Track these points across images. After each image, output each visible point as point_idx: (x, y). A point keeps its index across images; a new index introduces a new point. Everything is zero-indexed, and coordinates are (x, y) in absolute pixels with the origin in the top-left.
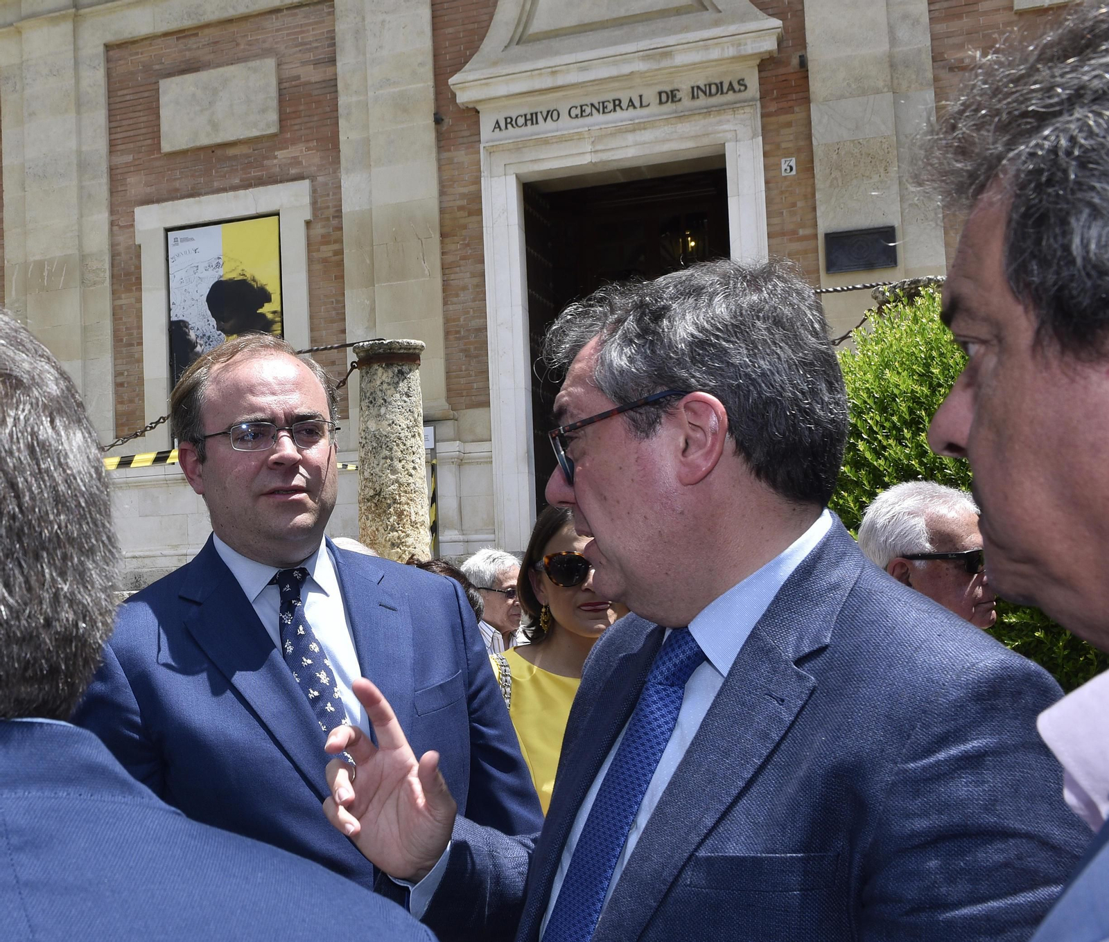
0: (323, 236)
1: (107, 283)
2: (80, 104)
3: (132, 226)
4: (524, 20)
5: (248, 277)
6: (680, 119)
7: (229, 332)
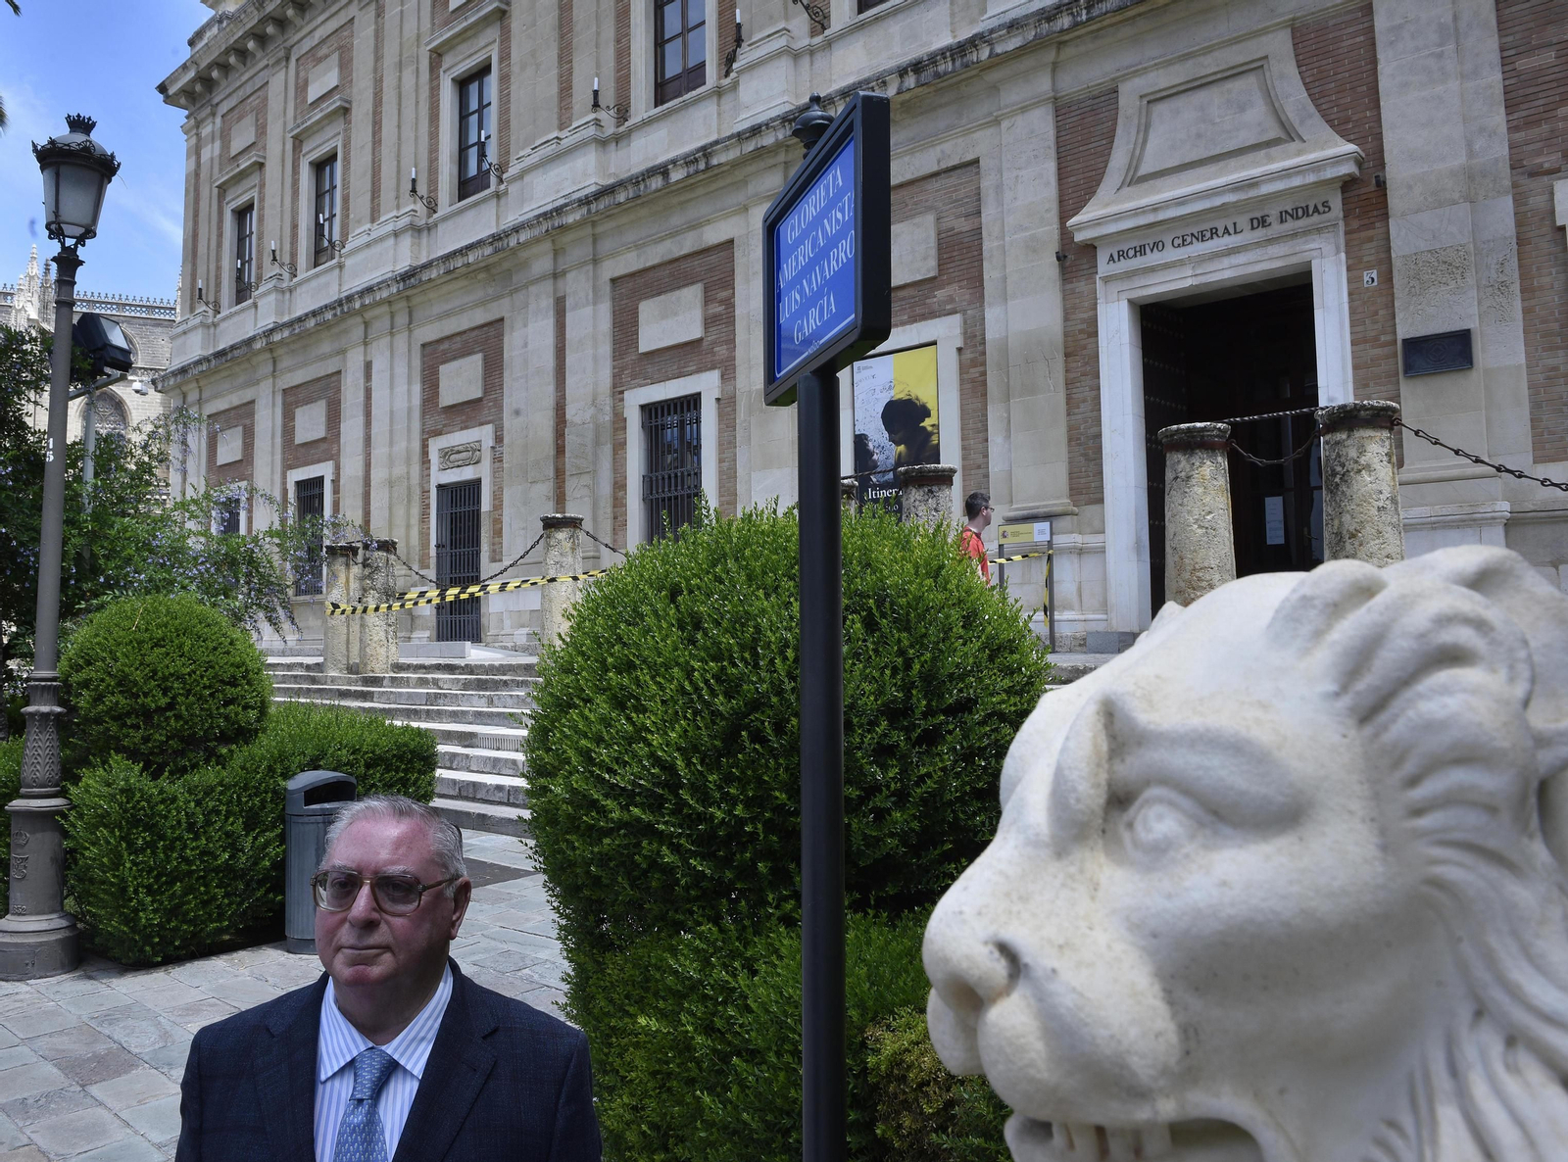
0: (971, 362)
4: (1134, 163)
5: (914, 397)
6: (1270, 241)
7: (898, 443)
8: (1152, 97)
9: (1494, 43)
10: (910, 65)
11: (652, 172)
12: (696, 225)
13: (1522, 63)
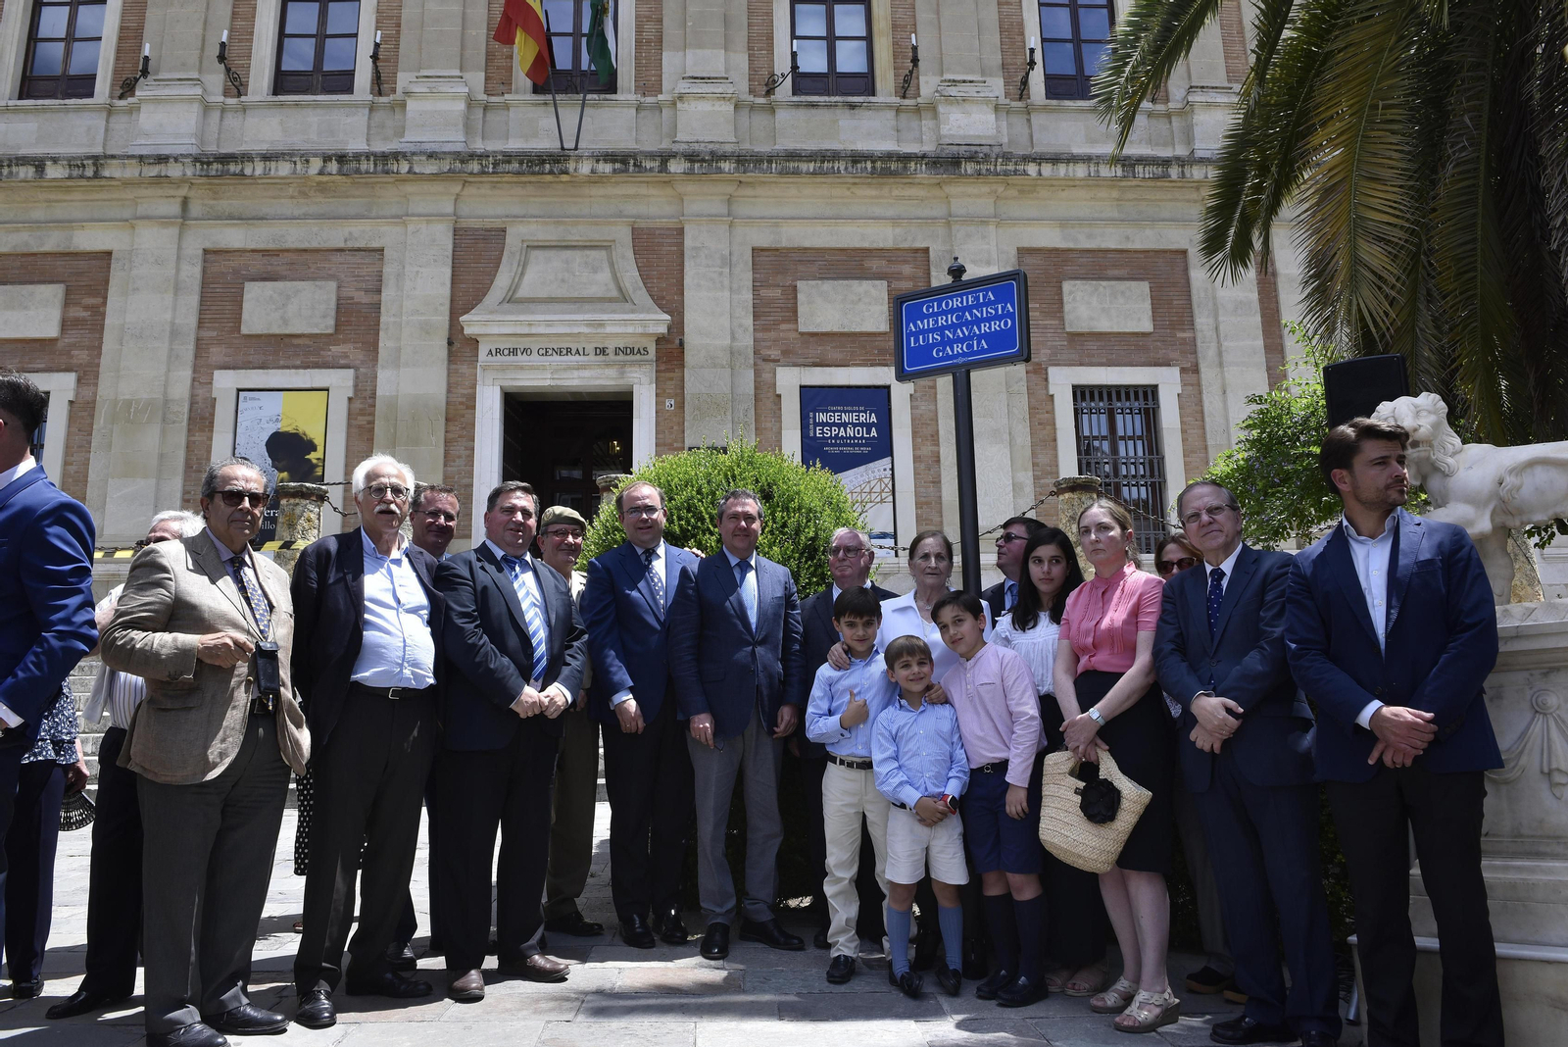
0: (361, 410)
1: (185, 423)
2: (177, 289)
3: (211, 383)
4: (513, 288)
5: (301, 431)
6: (608, 366)
7: (280, 470)
8: (531, 244)
9: (750, 275)
10: (335, 155)
11: (23, 161)
12: (66, 224)
13: (764, 292)
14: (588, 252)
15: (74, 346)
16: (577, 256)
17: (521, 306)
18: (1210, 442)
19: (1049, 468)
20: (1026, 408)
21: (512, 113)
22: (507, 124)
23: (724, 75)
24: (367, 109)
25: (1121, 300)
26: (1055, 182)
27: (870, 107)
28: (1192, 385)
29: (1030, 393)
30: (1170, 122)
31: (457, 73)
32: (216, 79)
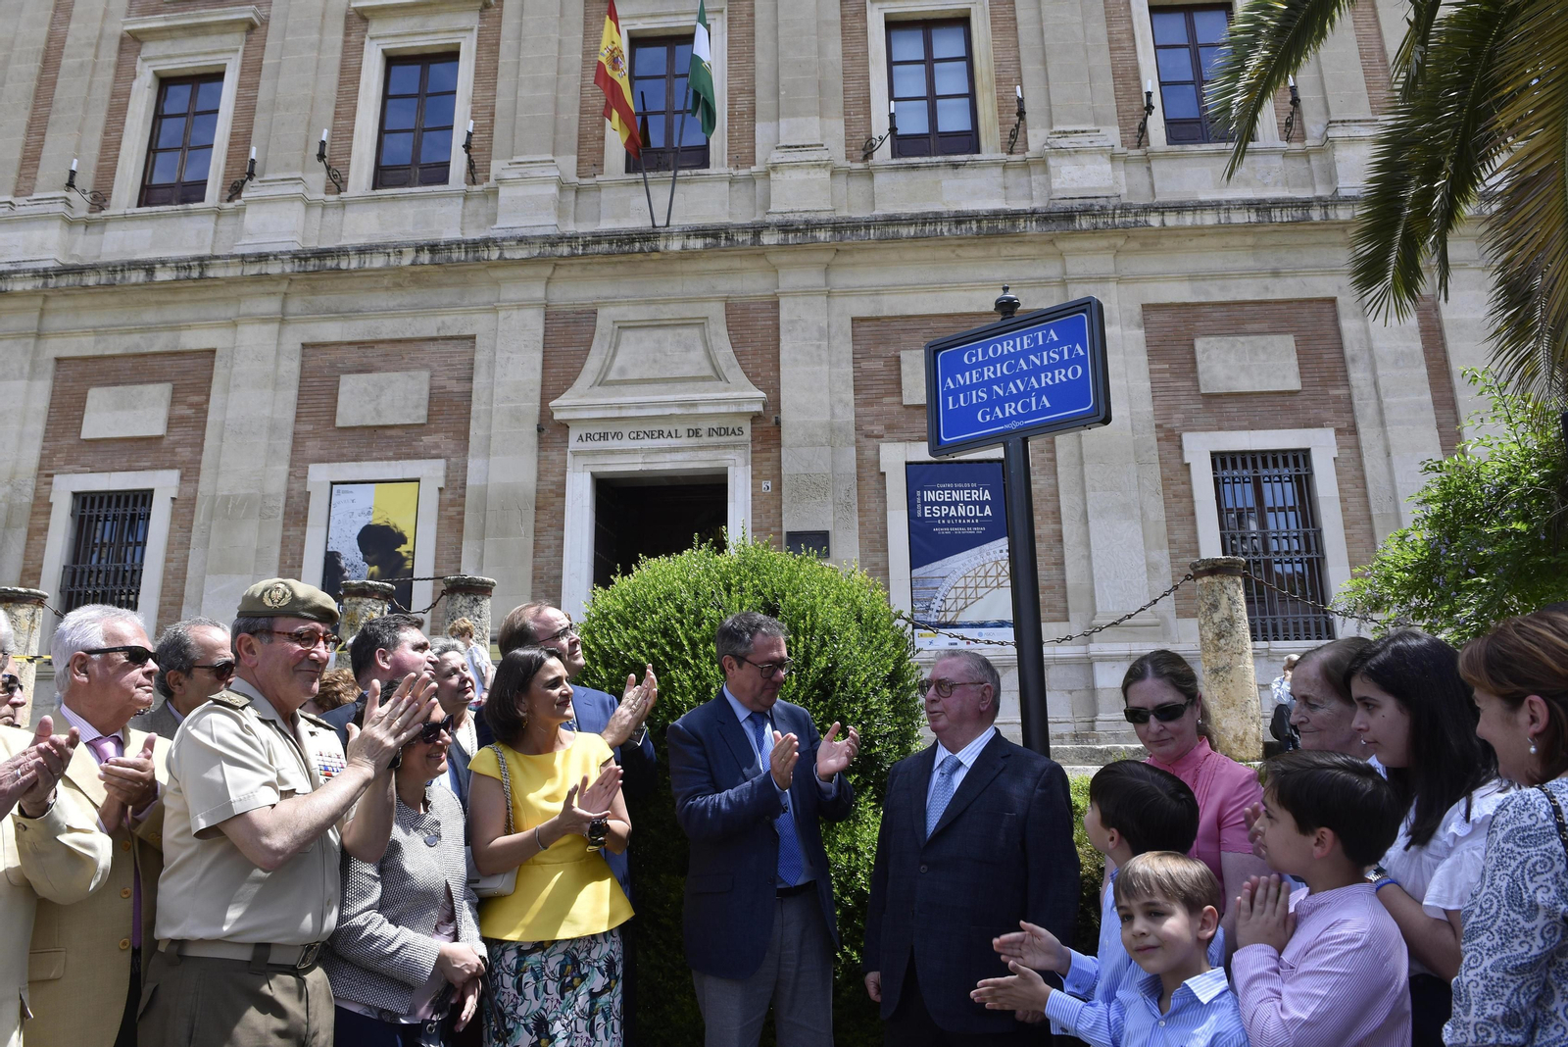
0: (451, 500)
1: (280, 518)
2: (276, 384)
3: (306, 477)
4: (604, 370)
5: (391, 524)
6: (701, 448)
7: (371, 564)
8: (622, 324)
9: (849, 348)
10: (427, 245)
11: (134, 265)
12: (174, 327)
13: (865, 365)
14: (679, 331)
15: (177, 443)
16: (668, 336)
17: (612, 389)
18: (1375, 512)
19: (1187, 546)
20: (1159, 478)
21: (604, 195)
22: (599, 204)
23: (819, 142)
24: (462, 199)
25: (1263, 357)
26: (1181, 232)
27: (975, 165)
28: (1350, 448)
29: (1163, 462)
30: (1309, 161)
31: (551, 157)
32: (318, 177)
